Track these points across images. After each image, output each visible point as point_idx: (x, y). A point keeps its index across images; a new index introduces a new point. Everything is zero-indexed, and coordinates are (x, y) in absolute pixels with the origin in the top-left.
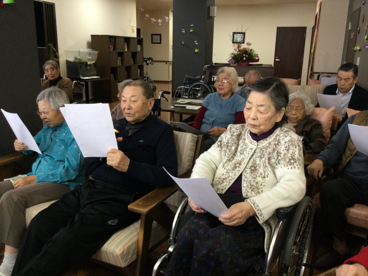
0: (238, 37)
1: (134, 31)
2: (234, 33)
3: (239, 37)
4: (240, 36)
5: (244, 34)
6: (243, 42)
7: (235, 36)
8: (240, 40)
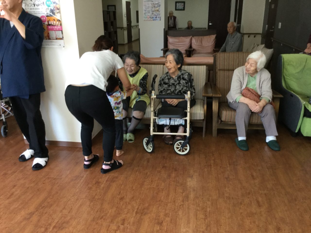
5: (184, 2)
6: (184, 9)
7: (177, 4)
8: (181, 8)
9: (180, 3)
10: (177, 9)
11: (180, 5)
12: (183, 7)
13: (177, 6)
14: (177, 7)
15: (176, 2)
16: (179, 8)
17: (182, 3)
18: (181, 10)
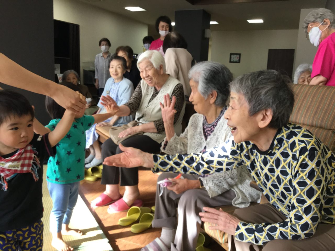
5: (240, 55)
6: (239, 62)
7: (232, 56)
8: (236, 60)
9: (235, 55)
10: (231, 61)
11: (235, 57)
12: (238, 59)
13: (232, 58)
15: (231, 54)
16: (234, 60)
17: (237, 55)
18: (236, 62)
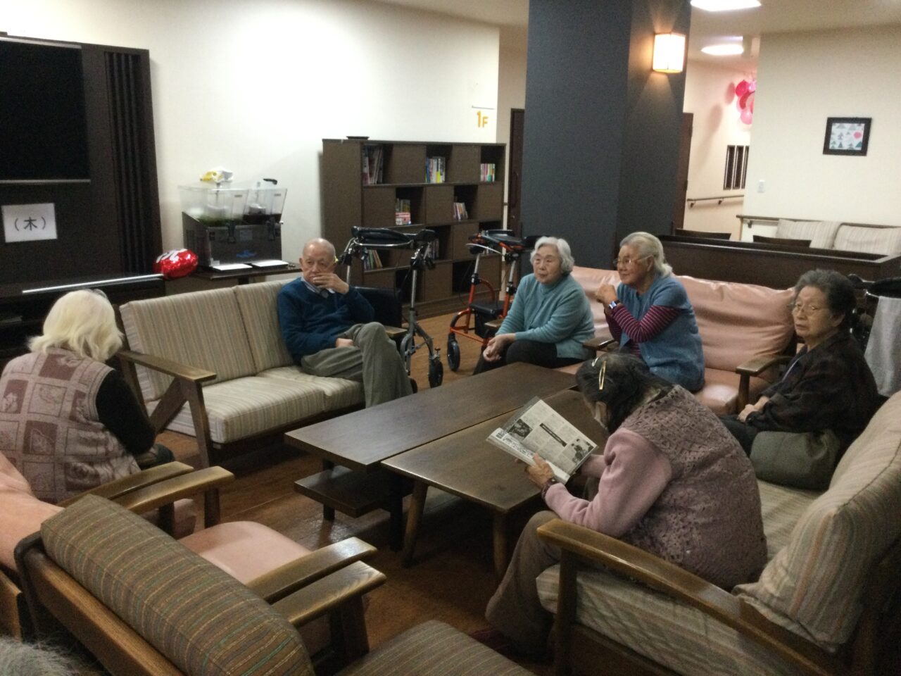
0: (844, 134)
1: (485, 123)
2: (831, 121)
3: (848, 133)
4: (850, 129)
5: (867, 122)
6: (863, 151)
7: (835, 128)
8: (851, 145)
9: (847, 126)
10: (831, 147)
12: (861, 139)
13: (834, 138)
14: (831, 141)
16: (841, 145)
17: (856, 125)
18: (851, 152)
